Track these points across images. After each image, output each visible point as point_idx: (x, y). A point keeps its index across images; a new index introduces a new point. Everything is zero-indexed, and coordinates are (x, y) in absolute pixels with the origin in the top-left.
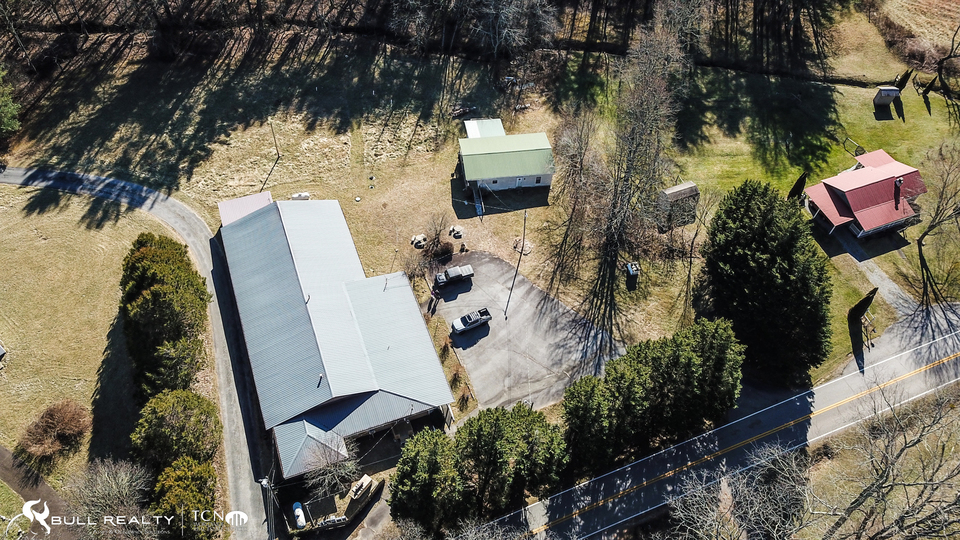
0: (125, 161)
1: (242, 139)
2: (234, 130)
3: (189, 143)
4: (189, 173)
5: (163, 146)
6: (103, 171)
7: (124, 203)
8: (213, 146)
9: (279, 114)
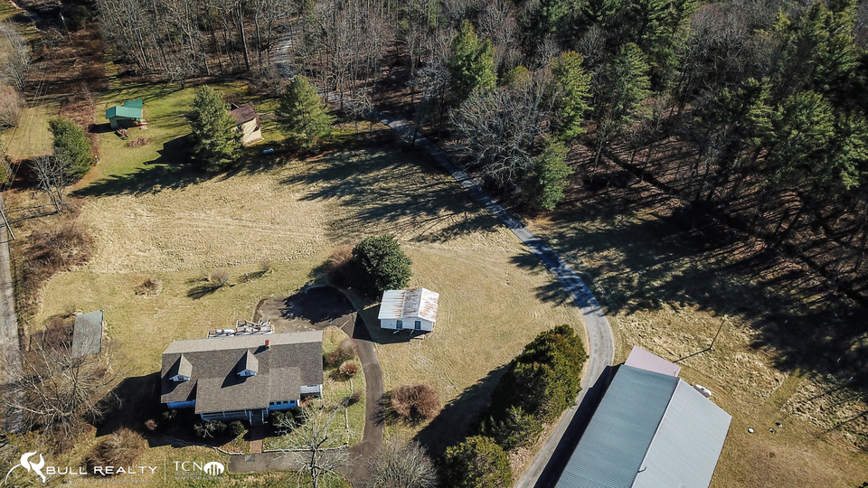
0: (596, 272)
1: (690, 315)
2: (691, 305)
3: (649, 291)
4: (632, 310)
5: (630, 280)
6: (576, 268)
7: (573, 297)
8: (664, 305)
9: (736, 318)
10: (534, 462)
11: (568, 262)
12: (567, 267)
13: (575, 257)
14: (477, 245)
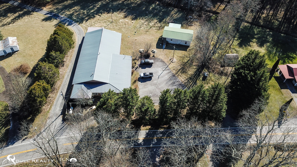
0: (72, 14)
1: (105, 16)
2: (104, 13)
3: (90, 14)
5: (84, 13)
6: (65, 16)
7: (67, 24)
8: (96, 16)
9: (118, 12)
10: (68, 69)
11: (62, 15)
13: (64, 13)
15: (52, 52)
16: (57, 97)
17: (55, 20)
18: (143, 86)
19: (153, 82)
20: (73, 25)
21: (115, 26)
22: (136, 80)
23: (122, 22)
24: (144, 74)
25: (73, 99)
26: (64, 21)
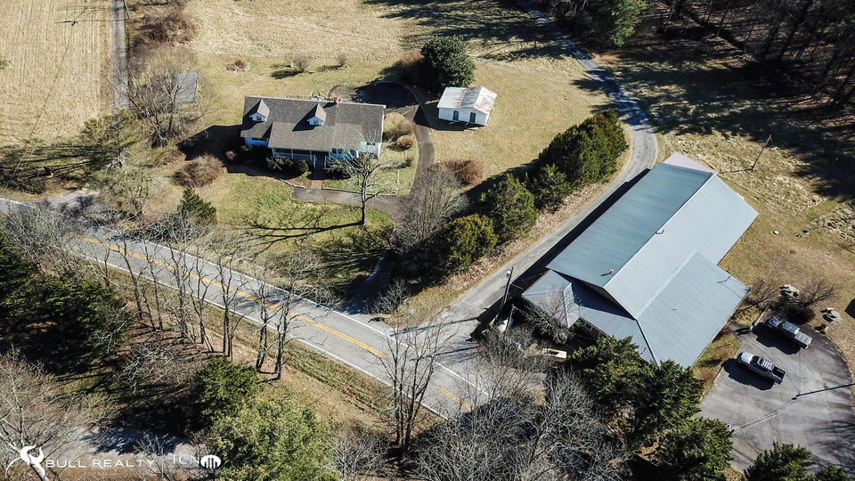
0: (655, 100)
1: (741, 143)
2: (741, 135)
3: (702, 120)
4: (682, 132)
5: (686, 110)
6: (635, 95)
7: (627, 116)
8: (716, 132)
10: (560, 226)
11: (627, 90)
12: (626, 94)
13: (635, 87)
14: (541, 67)
15: (551, 166)
16: (494, 275)
17: (604, 96)
18: (731, 389)
19: (768, 400)
20: (639, 127)
21: (751, 184)
22: (718, 361)
23: (780, 183)
24: (755, 359)
25: (527, 303)
26: (623, 106)
